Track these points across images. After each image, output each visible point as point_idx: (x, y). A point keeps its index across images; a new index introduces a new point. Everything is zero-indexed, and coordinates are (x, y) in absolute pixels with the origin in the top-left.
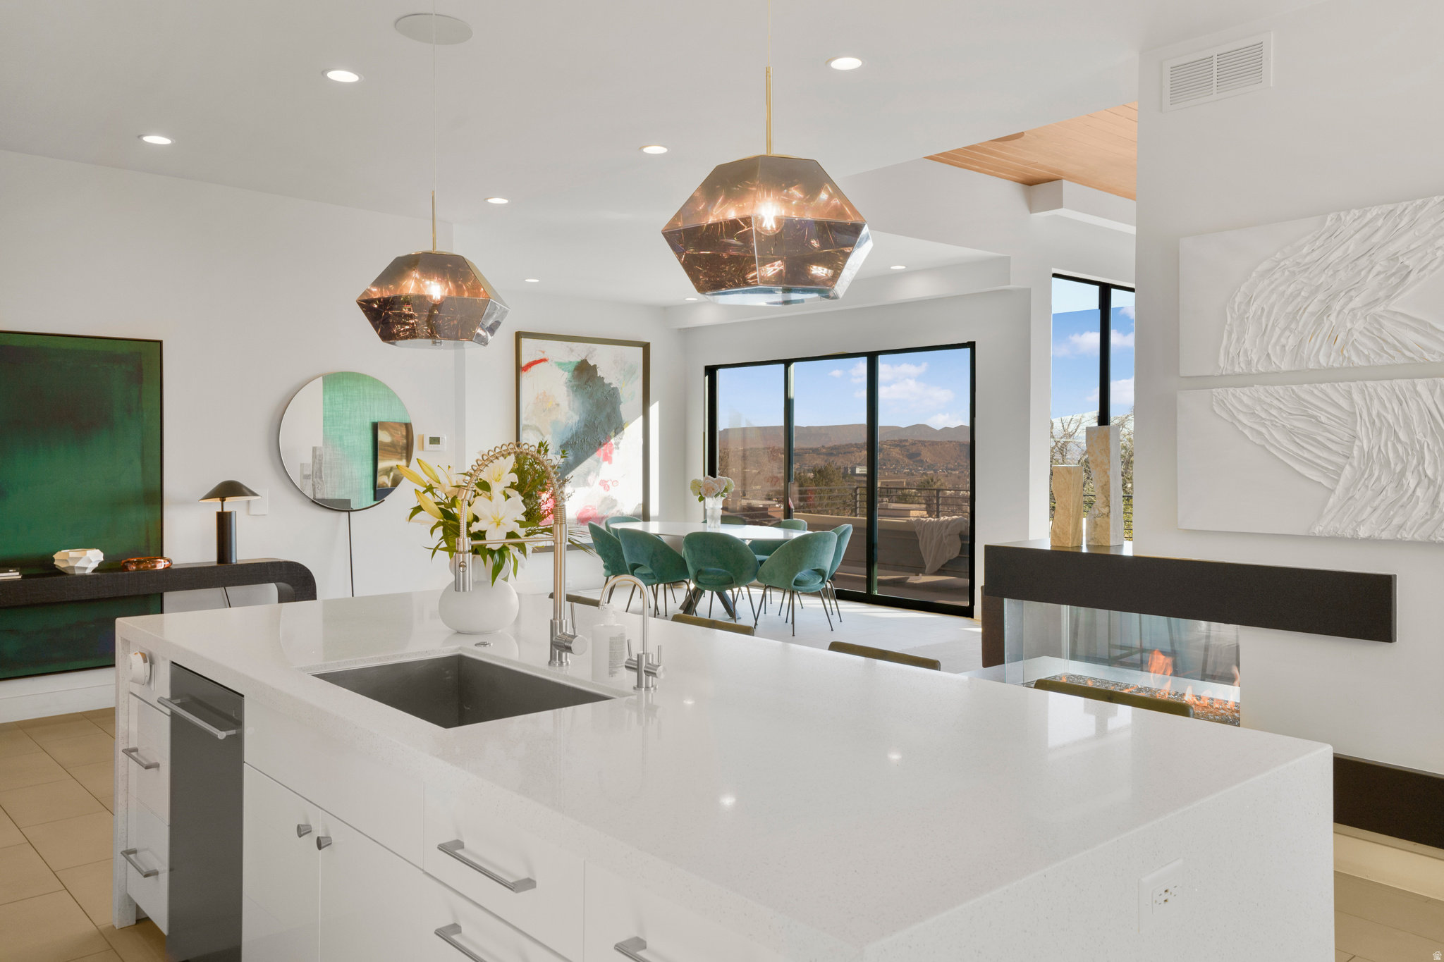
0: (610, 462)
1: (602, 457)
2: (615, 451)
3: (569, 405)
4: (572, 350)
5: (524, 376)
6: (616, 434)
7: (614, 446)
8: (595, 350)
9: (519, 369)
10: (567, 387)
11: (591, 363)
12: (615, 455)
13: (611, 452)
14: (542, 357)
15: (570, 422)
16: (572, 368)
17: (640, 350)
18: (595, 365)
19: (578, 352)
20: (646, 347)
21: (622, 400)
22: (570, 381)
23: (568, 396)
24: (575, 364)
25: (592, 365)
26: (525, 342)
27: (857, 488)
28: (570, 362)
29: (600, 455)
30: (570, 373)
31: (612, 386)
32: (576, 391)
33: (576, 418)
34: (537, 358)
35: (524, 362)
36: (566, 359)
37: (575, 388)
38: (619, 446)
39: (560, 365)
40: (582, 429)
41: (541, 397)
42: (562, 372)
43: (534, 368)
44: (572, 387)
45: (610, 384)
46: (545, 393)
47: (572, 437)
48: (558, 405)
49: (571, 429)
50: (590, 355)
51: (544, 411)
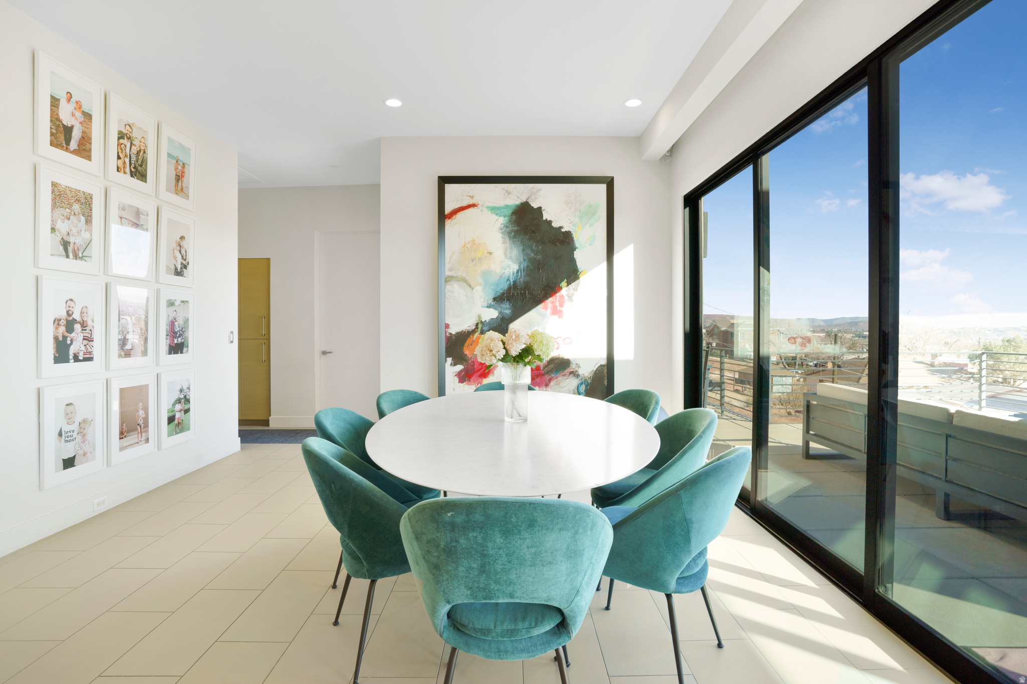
0: (560, 316)
1: (549, 310)
2: (567, 304)
3: (505, 253)
4: (508, 193)
5: (448, 223)
6: (569, 283)
7: (566, 298)
8: (539, 190)
9: (443, 217)
10: (503, 233)
11: (535, 205)
12: (567, 308)
13: (561, 306)
14: (471, 202)
15: (506, 272)
16: (509, 212)
17: (603, 188)
18: (540, 208)
19: (517, 194)
20: (610, 183)
21: (577, 244)
22: (507, 227)
23: (504, 243)
24: (513, 208)
25: (535, 207)
26: (449, 188)
27: (983, 353)
28: (507, 206)
29: (546, 308)
30: (507, 218)
31: (563, 230)
32: (514, 237)
33: (515, 267)
34: (464, 204)
35: (448, 209)
36: (501, 203)
37: (513, 234)
38: (573, 298)
39: (494, 210)
40: (522, 280)
41: (468, 246)
42: (496, 217)
43: (460, 215)
44: (509, 233)
45: (561, 228)
46: (473, 241)
47: (509, 289)
48: (490, 253)
49: (508, 280)
50: (533, 197)
51: (473, 261)
